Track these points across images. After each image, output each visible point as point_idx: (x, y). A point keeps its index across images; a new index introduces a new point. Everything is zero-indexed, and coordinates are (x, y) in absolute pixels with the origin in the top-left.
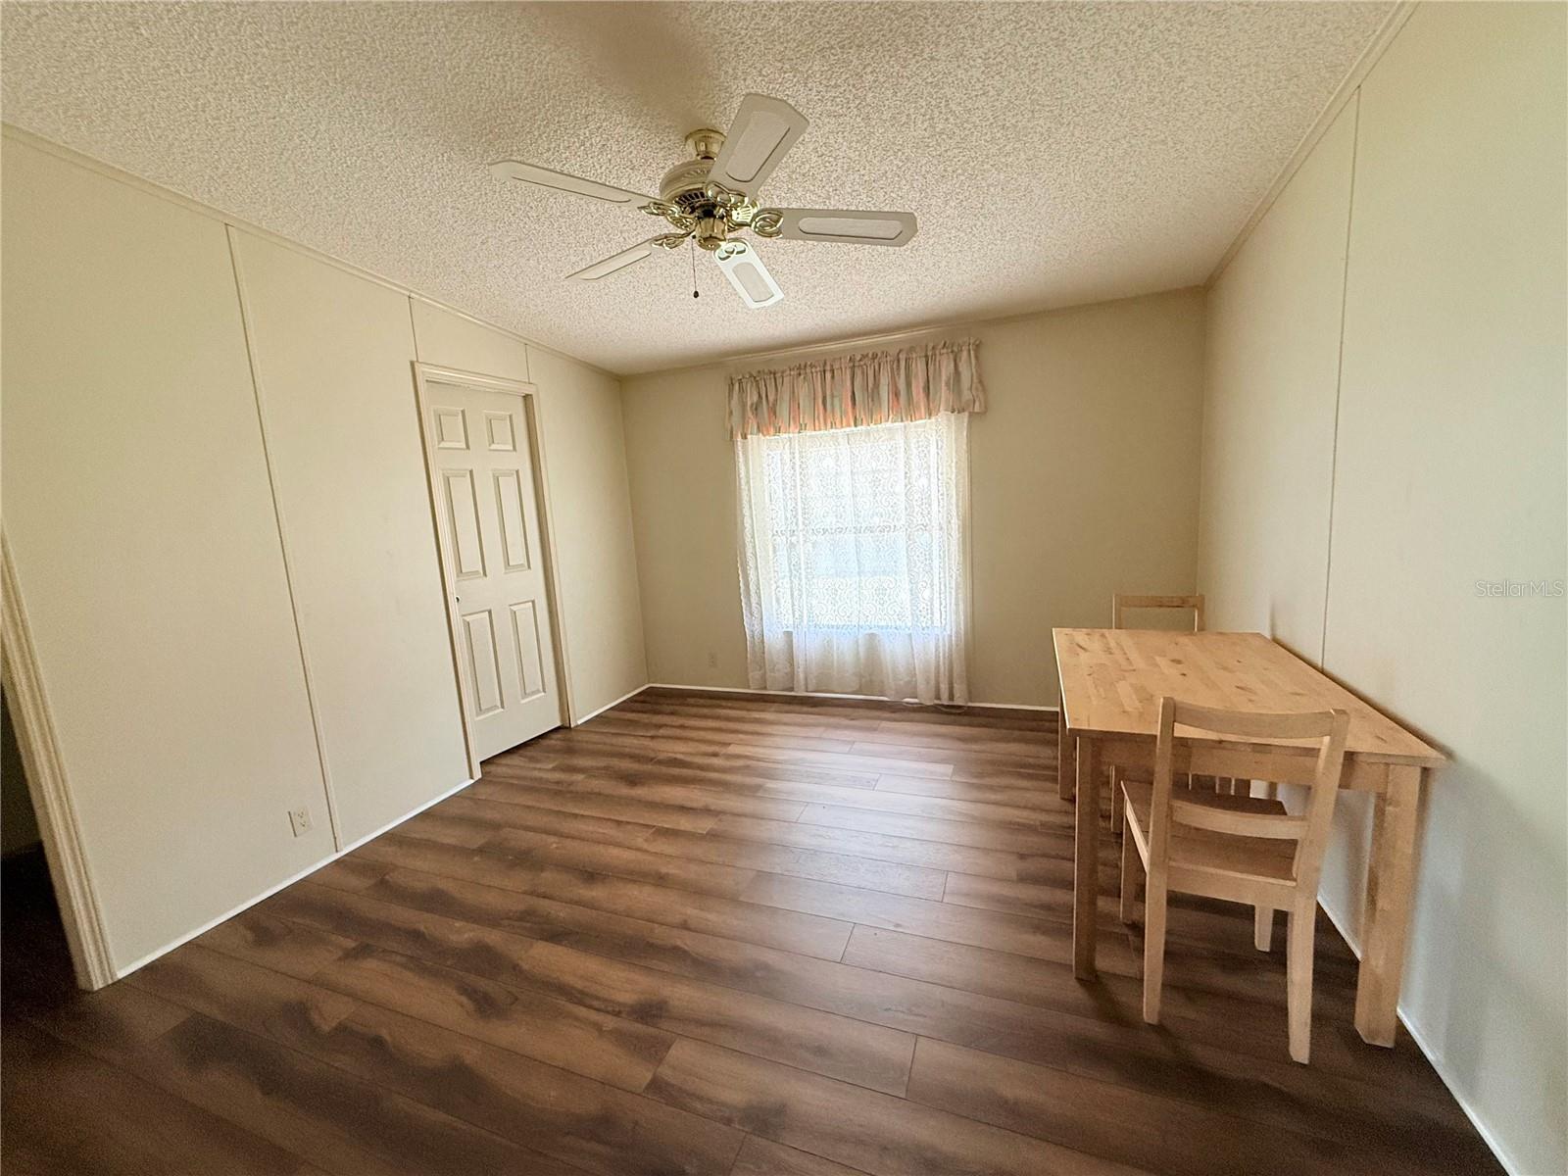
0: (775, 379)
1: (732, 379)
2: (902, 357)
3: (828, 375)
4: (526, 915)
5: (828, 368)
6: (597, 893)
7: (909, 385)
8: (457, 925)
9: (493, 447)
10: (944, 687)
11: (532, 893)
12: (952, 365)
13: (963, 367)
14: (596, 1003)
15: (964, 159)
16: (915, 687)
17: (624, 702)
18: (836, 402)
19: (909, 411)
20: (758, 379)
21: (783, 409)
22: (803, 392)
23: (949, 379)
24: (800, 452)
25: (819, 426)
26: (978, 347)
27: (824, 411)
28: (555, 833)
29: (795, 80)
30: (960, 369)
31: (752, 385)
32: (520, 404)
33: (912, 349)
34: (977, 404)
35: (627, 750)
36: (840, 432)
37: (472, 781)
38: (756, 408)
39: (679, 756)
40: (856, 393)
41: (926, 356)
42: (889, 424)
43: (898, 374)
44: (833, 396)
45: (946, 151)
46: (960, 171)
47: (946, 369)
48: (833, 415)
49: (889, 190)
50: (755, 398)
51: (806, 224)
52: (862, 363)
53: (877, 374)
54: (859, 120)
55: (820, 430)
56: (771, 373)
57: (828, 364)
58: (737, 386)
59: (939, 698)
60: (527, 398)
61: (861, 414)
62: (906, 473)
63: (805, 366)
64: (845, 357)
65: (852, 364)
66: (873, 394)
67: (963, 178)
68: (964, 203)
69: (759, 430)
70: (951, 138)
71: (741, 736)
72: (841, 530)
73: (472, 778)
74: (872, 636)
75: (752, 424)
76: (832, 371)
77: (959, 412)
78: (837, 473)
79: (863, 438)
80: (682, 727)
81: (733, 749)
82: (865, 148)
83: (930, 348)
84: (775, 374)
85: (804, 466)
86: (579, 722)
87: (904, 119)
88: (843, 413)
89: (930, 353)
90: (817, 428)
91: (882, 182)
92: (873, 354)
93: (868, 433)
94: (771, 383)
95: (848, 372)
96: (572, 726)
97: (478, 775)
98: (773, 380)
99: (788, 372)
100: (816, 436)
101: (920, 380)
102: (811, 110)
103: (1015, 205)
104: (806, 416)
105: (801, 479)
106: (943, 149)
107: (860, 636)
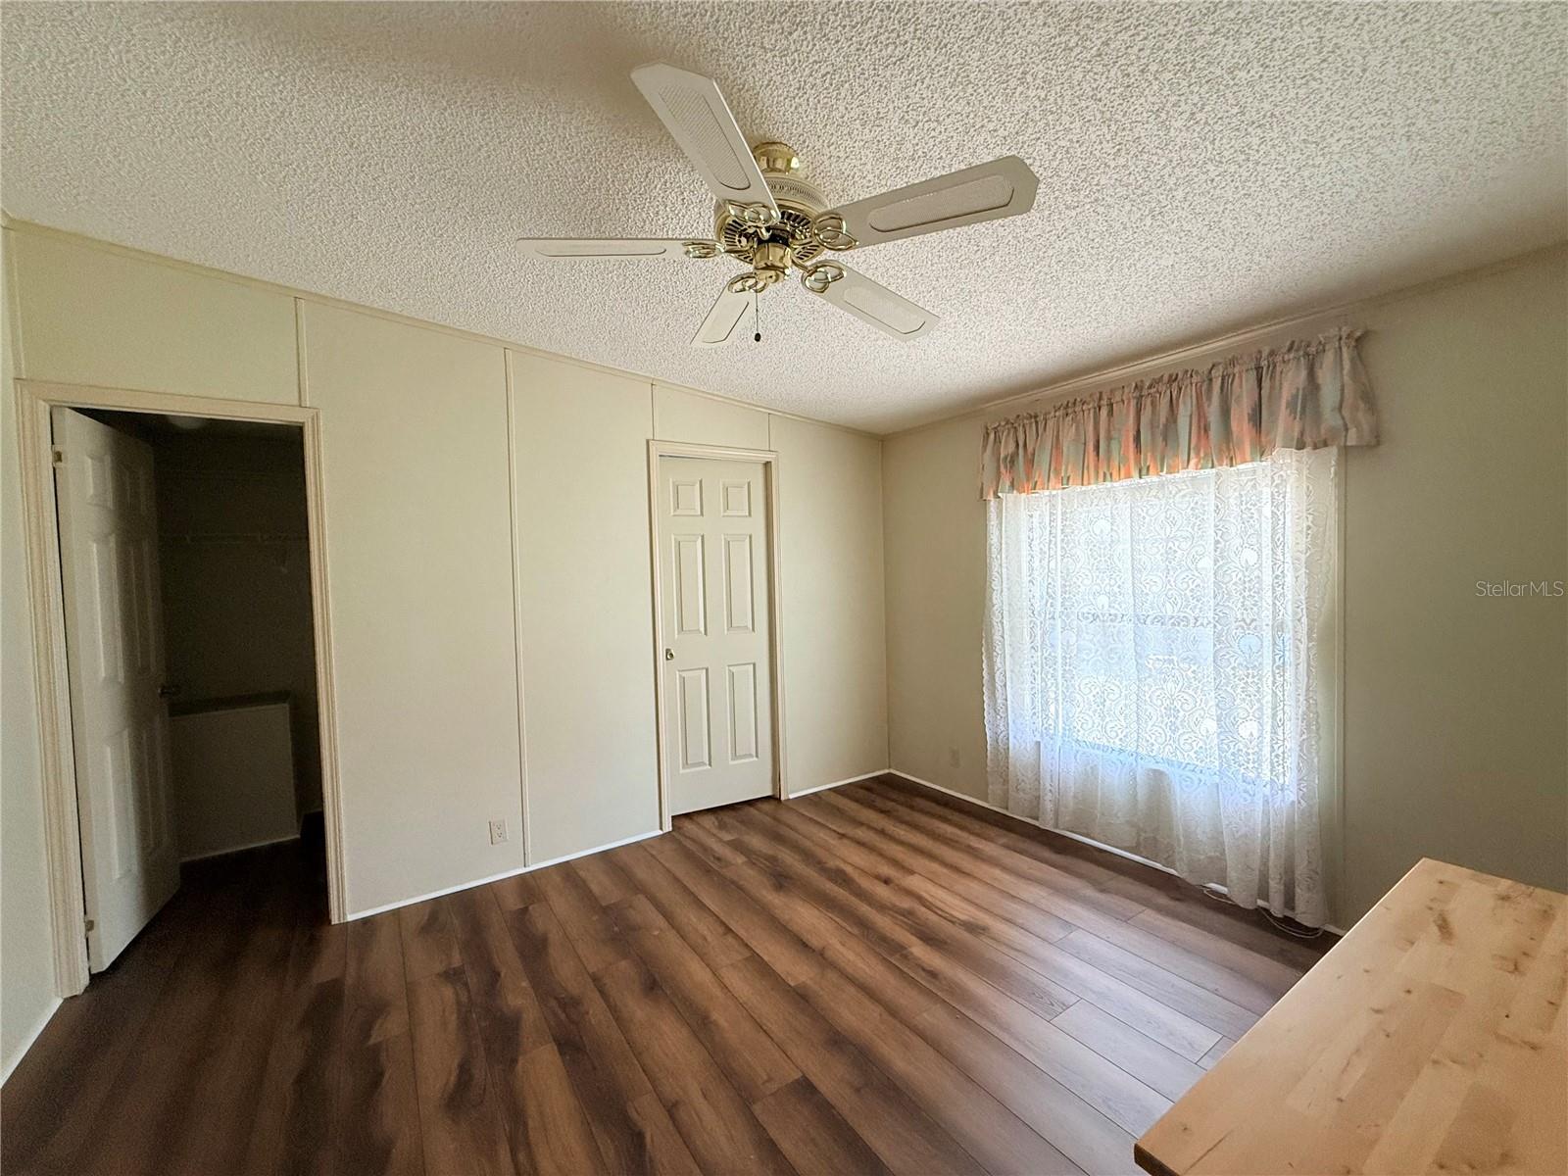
0: (1037, 422)
1: (987, 429)
2: (1217, 373)
3: (1104, 412)
4: (570, 1004)
5: (1104, 402)
6: (639, 1010)
7: (1225, 412)
8: (524, 984)
9: (729, 513)
10: (1275, 886)
11: (596, 980)
12: (1304, 373)
13: (1326, 377)
14: (522, 1157)
15: (1150, 43)
16: (1224, 870)
17: (850, 784)
18: (1114, 445)
19: (1227, 450)
20: (1016, 425)
21: (1043, 459)
22: (1069, 434)
23: (1295, 397)
24: (1064, 513)
25: (1089, 480)
26: (1360, 342)
27: (1097, 458)
28: (668, 916)
29: (809, 37)
30: (1320, 381)
31: (1009, 434)
32: (760, 470)
33: (1233, 362)
34: (1352, 432)
35: (808, 844)
36: (1119, 485)
37: (661, 833)
38: (1012, 460)
39: (849, 869)
40: (1142, 431)
41: (1259, 368)
42: (1191, 471)
43: (1209, 398)
44: (1109, 439)
45: (1106, 44)
46: (1153, 68)
47: (1291, 380)
48: (1109, 462)
49: (1050, 136)
50: (1011, 448)
51: (877, 217)
52: (1153, 390)
53: (1174, 401)
54: (931, 53)
55: (1089, 484)
56: (1031, 417)
57: (1105, 397)
58: (992, 436)
59: (1266, 898)
60: (767, 464)
61: (1148, 458)
62: (1217, 542)
63: (1074, 403)
64: (1130, 384)
65: (1137, 394)
66: (1169, 432)
67: (1168, 75)
68: (1198, 116)
69: (1012, 486)
70: (1099, 19)
71: (935, 866)
72: (1114, 618)
73: (661, 829)
74: (1158, 775)
75: (1006, 481)
76: (1111, 405)
77: (1315, 447)
78: (1112, 541)
79: (1153, 493)
80: (882, 832)
81: (914, 882)
82: (970, 91)
83: (1265, 354)
84: (1036, 417)
85: (1068, 531)
86: (791, 796)
87: (999, 24)
88: (1124, 460)
89: (1264, 363)
90: (1085, 483)
91: (1030, 130)
92: (1171, 376)
93: (1162, 486)
94: (1031, 427)
95: (1133, 403)
96: (783, 798)
97: (668, 827)
98: (1034, 425)
99: (1052, 414)
100: (1085, 492)
101: (1245, 405)
102: (858, 69)
103: (1314, 84)
104: (1070, 468)
105: (1063, 548)
106: (1099, 42)
107: (1139, 771)
